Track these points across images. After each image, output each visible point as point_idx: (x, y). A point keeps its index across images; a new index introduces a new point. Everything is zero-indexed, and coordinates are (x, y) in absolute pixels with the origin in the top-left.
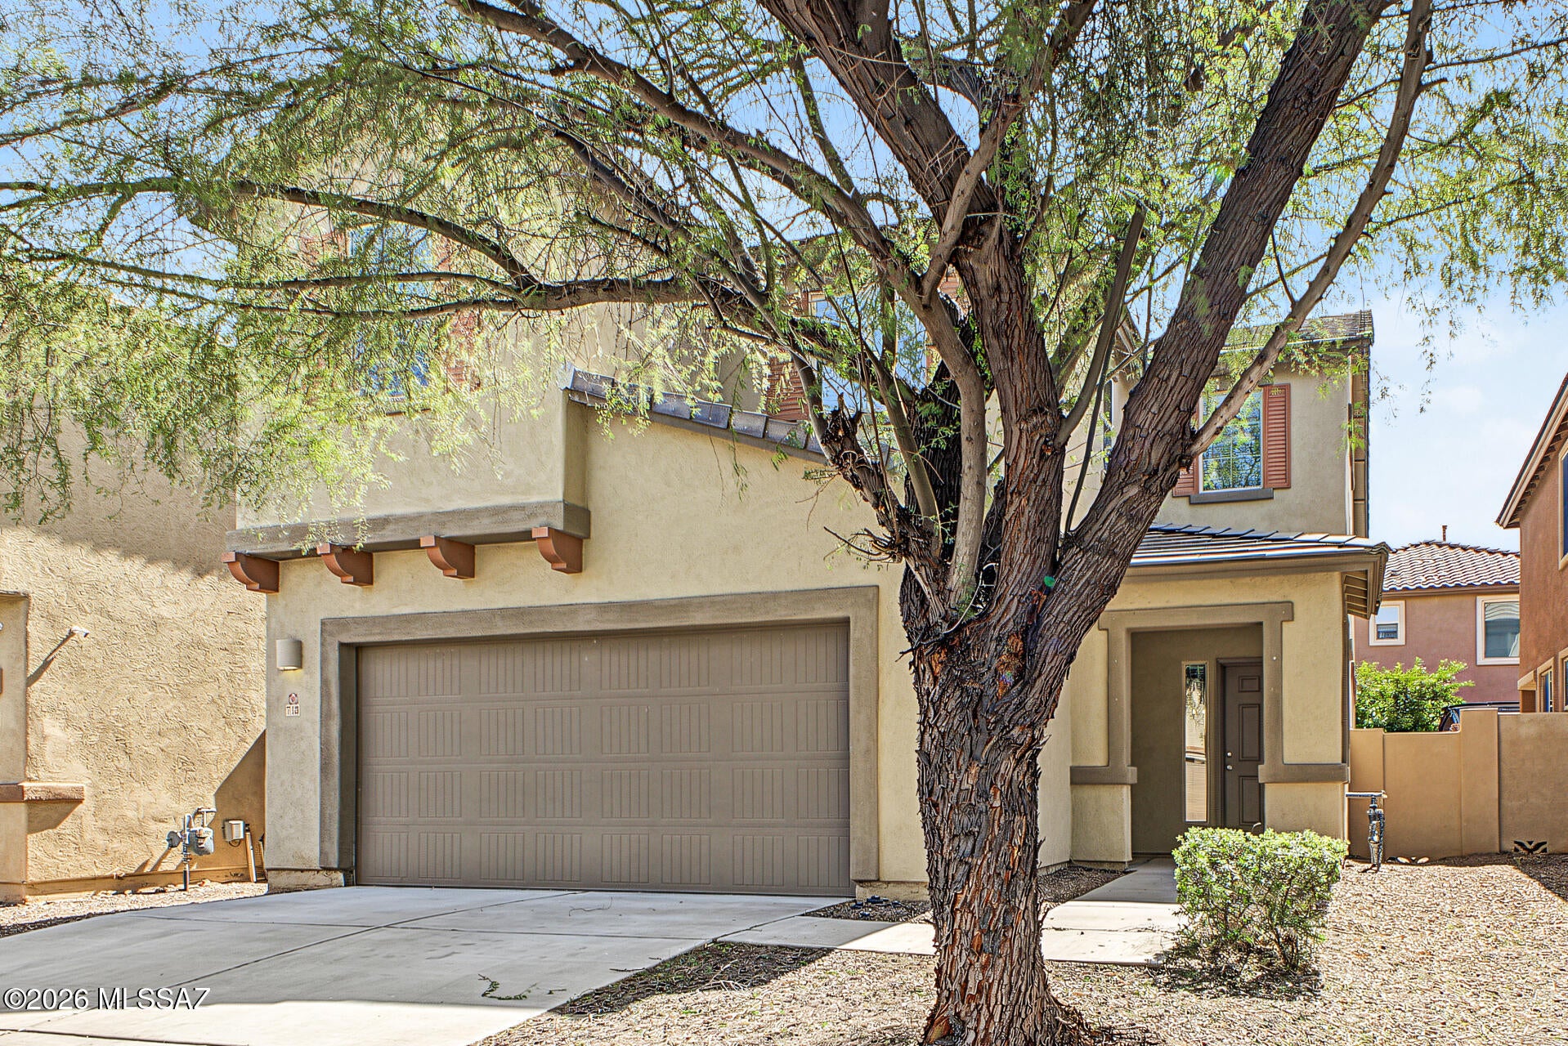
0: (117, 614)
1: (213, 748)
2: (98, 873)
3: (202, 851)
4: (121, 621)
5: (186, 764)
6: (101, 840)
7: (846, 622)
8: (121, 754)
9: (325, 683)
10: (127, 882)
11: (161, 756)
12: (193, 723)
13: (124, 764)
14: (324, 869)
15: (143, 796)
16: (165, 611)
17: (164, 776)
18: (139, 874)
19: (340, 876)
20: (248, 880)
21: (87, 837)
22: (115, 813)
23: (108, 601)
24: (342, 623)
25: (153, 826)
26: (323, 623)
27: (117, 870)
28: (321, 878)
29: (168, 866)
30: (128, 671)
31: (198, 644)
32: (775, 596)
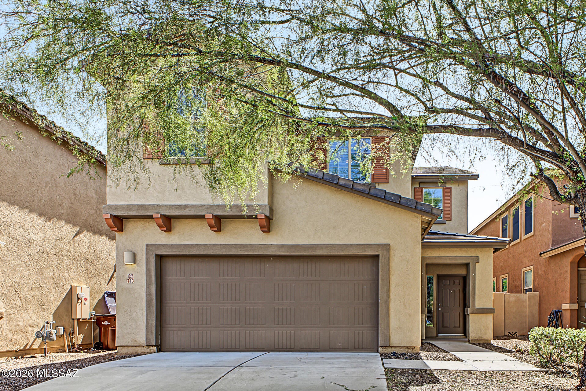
0: (15, 237)
1: (51, 296)
2: (8, 349)
3: (52, 340)
4: (17, 240)
5: (41, 303)
6: (10, 335)
7: (378, 256)
8: (17, 298)
9: (148, 270)
10: (19, 353)
11: (32, 299)
12: (44, 285)
13: (18, 302)
14: (147, 346)
15: (26, 316)
16: (33, 237)
17: (33, 308)
18: (24, 349)
19: (155, 348)
20: (65, 351)
21: (4, 334)
22: (15, 323)
23: (11, 231)
24: (157, 246)
25: (30, 329)
26: (147, 246)
27: (16, 348)
28: (145, 350)
29: (35, 346)
30: (19, 262)
31: (46, 252)
32: (352, 246)
